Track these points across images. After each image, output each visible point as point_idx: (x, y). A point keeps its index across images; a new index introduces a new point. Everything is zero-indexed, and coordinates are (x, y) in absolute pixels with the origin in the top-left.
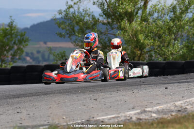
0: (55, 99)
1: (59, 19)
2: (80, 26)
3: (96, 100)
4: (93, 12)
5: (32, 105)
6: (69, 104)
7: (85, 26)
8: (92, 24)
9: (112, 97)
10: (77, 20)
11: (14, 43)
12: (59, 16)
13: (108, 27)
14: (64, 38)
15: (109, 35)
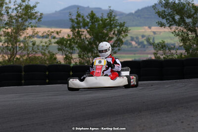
14: (164, 27)
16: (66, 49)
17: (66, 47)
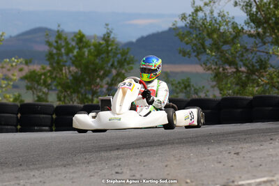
0: (175, 152)
1: (182, 28)
2: (213, 39)
3: (237, 154)
4: (233, 18)
5: (138, 161)
6: (195, 160)
7: (222, 40)
8: (232, 37)
9: (262, 150)
10: (209, 30)
11: (112, 65)
12: (181, 24)
13: (258, 40)
14: (189, 57)
15: (258, 53)
16: (39, 87)
17: (39, 84)
